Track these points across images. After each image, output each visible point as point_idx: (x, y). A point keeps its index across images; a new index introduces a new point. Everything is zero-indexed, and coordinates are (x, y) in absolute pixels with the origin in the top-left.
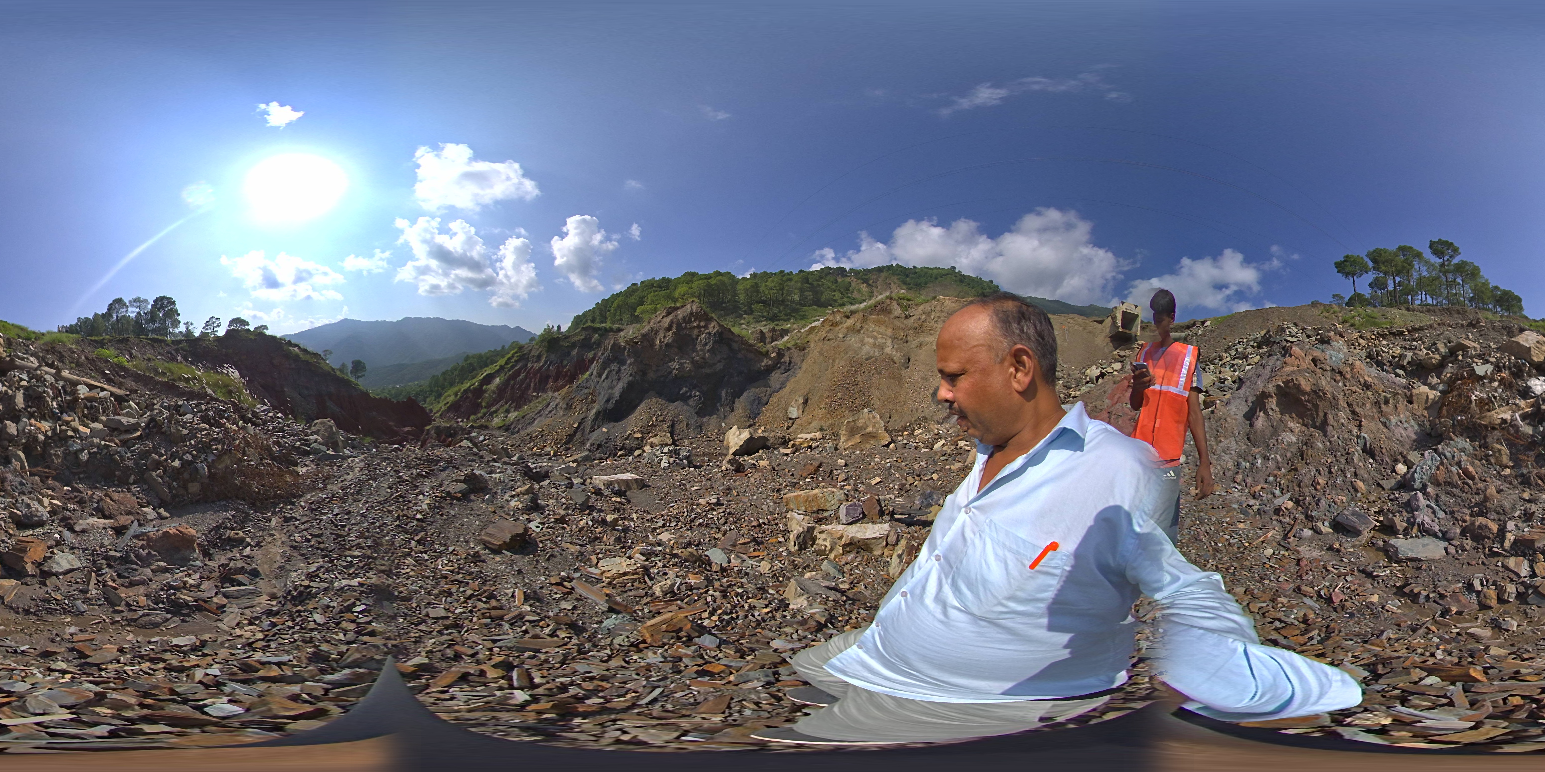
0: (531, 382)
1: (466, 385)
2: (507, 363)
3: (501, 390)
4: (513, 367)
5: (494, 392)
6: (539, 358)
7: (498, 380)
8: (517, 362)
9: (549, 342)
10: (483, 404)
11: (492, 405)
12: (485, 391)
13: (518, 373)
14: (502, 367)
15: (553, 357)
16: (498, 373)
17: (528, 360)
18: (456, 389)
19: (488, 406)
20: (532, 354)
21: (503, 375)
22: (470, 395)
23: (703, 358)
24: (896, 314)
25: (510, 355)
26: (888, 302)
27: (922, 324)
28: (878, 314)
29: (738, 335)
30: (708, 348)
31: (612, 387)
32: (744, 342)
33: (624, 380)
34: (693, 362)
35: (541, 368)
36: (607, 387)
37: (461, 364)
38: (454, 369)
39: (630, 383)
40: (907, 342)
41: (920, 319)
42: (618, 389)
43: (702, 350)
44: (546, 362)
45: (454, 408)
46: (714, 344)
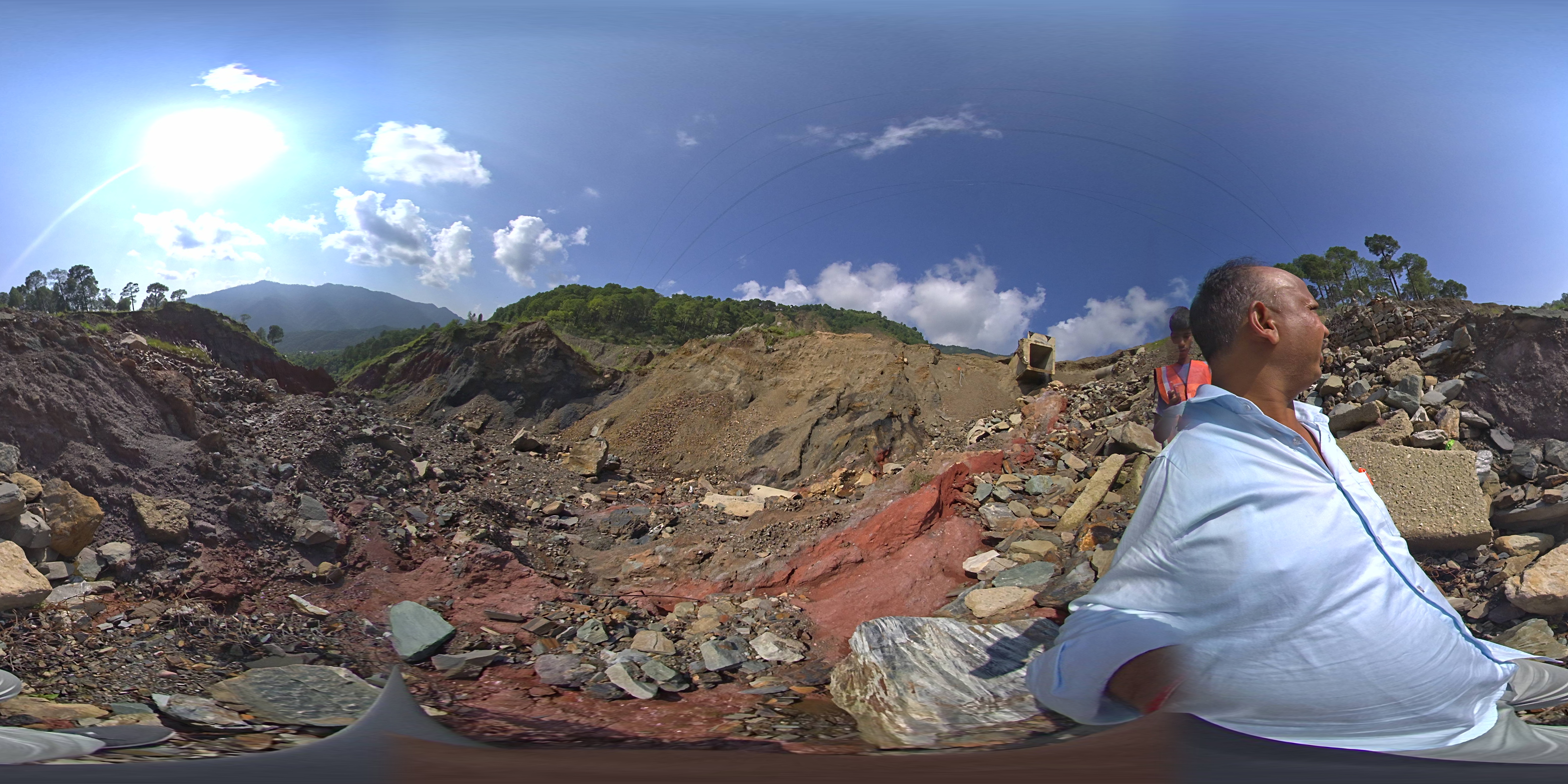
0: (431, 366)
1: (374, 361)
2: (415, 346)
3: (405, 370)
4: (419, 350)
5: (398, 371)
6: (444, 345)
7: (404, 361)
8: (424, 346)
9: (456, 332)
10: (387, 380)
11: (395, 382)
12: (390, 369)
13: (422, 357)
14: (410, 349)
15: (456, 346)
16: (405, 352)
17: (434, 345)
18: (365, 363)
19: (391, 383)
20: (439, 341)
21: (409, 356)
22: (376, 370)
23: (535, 369)
24: (758, 347)
25: (419, 339)
26: (753, 333)
27: (784, 360)
28: (737, 346)
29: (577, 354)
30: (541, 361)
31: (458, 381)
32: (581, 360)
33: (468, 377)
34: (525, 371)
35: (443, 355)
36: (456, 380)
37: (377, 338)
38: (369, 342)
39: (471, 381)
40: (761, 379)
41: (783, 354)
42: (462, 383)
43: (535, 362)
44: (449, 350)
45: (361, 381)
46: (549, 357)
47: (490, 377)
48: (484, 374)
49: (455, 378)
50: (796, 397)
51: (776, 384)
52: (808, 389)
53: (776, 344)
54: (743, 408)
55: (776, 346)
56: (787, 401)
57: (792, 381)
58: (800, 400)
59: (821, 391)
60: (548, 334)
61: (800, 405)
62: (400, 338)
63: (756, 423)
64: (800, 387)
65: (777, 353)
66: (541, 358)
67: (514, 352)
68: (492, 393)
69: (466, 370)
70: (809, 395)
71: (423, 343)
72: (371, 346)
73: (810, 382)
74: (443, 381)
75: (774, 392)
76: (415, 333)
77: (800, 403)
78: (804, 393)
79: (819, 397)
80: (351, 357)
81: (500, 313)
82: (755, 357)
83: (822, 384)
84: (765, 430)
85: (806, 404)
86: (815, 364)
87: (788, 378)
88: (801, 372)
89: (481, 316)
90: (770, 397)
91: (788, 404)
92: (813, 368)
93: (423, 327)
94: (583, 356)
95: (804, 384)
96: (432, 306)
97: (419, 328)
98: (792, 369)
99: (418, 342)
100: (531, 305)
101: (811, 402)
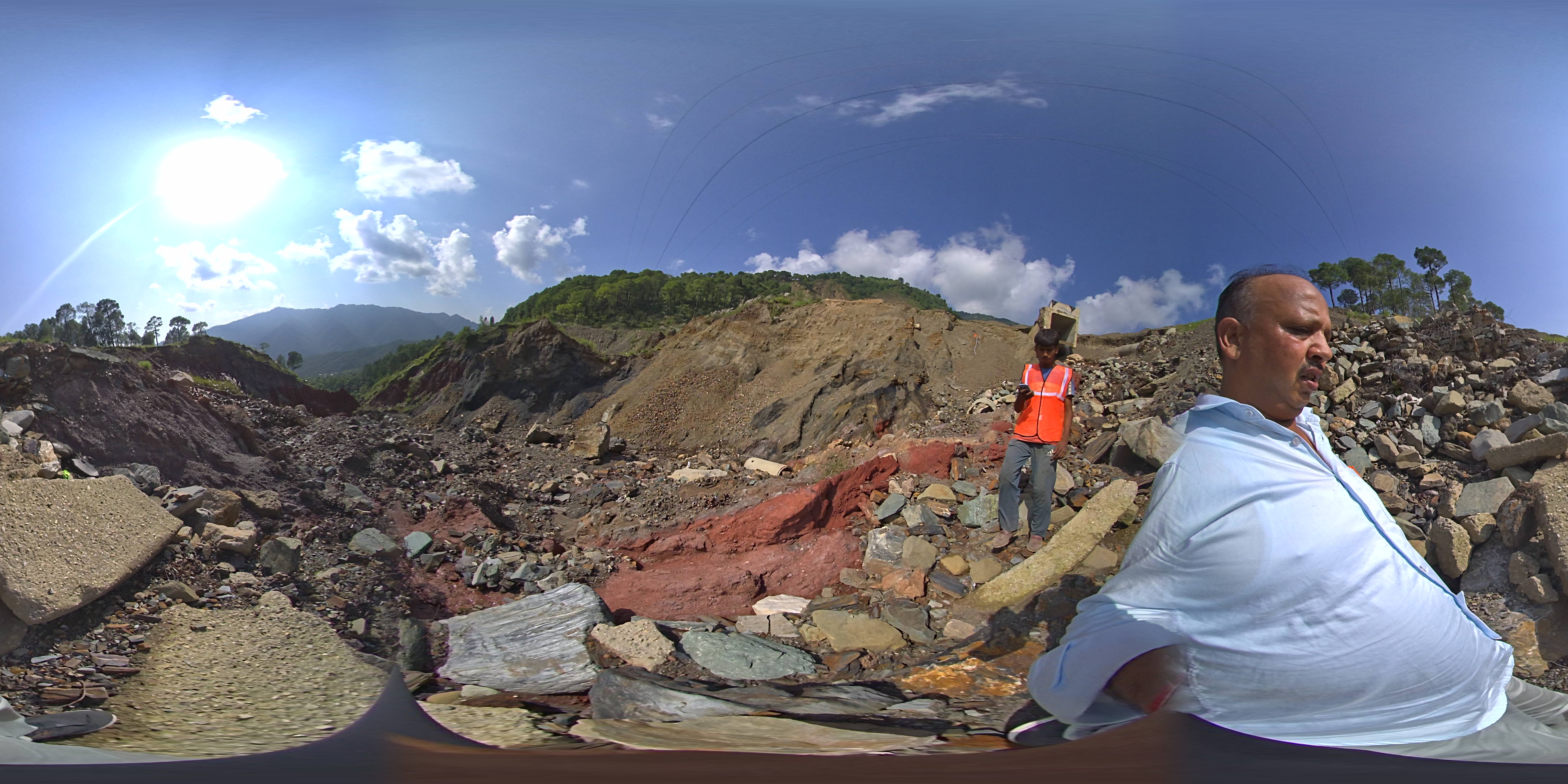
0: (448, 375)
1: (394, 377)
2: (431, 357)
3: (424, 382)
4: (435, 361)
5: (417, 384)
6: (459, 353)
7: (422, 373)
8: (439, 356)
9: (468, 338)
10: (409, 394)
11: (416, 394)
12: (409, 383)
13: (440, 366)
14: (426, 361)
15: (470, 353)
16: (423, 365)
17: (449, 354)
18: (384, 379)
19: (412, 396)
20: (453, 349)
21: (426, 368)
22: (396, 385)
23: (543, 366)
24: (763, 319)
25: (434, 350)
26: (758, 305)
27: (790, 330)
28: (742, 319)
29: (582, 345)
30: (548, 357)
31: (473, 387)
32: (587, 351)
33: (481, 382)
34: (534, 369)
35: (459, 363)
36: (471, 386)
37: (394, 354)
38: (387, 358)
39: (484, 385)
40: (768, 350)
41: (789, 324)
42: (477, 387)
43: (543, 359)
44: (464, 357)
45: (382, 397)
46: (555, 352)
47: (502, 379)
48: (496, 377)
49: (469, 384)
50: (803, 366)
51: (783, 354)
52: (815, 357)
53: (783, 314)
54: (749, 381)
55: (783, 316)
56: (793, 370)
57: (798, 350)
58: (806, 369)
59: (828, 359)
60: (551, 330)
61: (806, 374)
62: (416, 351)
63: (761, 395)
64: (807, 356)
65: (783, 323)
66: (547, 355)
67: (521, 352)
68: (506, 393)
69: (479, 375)
70: (816, 364)
71: (438, 353)
72: (389, 362)
73: (817, 350)
74: (459, 388)
75: (780, 362)
76: (430, 344)
77: (807, 372)
78: (810, 362)
79: (825, 365)
80: (372, 374)
81: (511, 314)
82: (761, 329)
83: (830, 352)
84: (769, 401)
85: (812, 373)
86: (823, 332)
87: (794, 348)
88: (808, 340)
89: (492, 319)
90: (776, 367)
91: (794, 374)
92: (820, 336)
93: (437, 337)
94: (589, 347)
95: (810, 353)
96: (443, 315)
97: (433, 338)
98: (799, 339)
99: (433, 353)
100: (539, 301)
101: (817, 371)
